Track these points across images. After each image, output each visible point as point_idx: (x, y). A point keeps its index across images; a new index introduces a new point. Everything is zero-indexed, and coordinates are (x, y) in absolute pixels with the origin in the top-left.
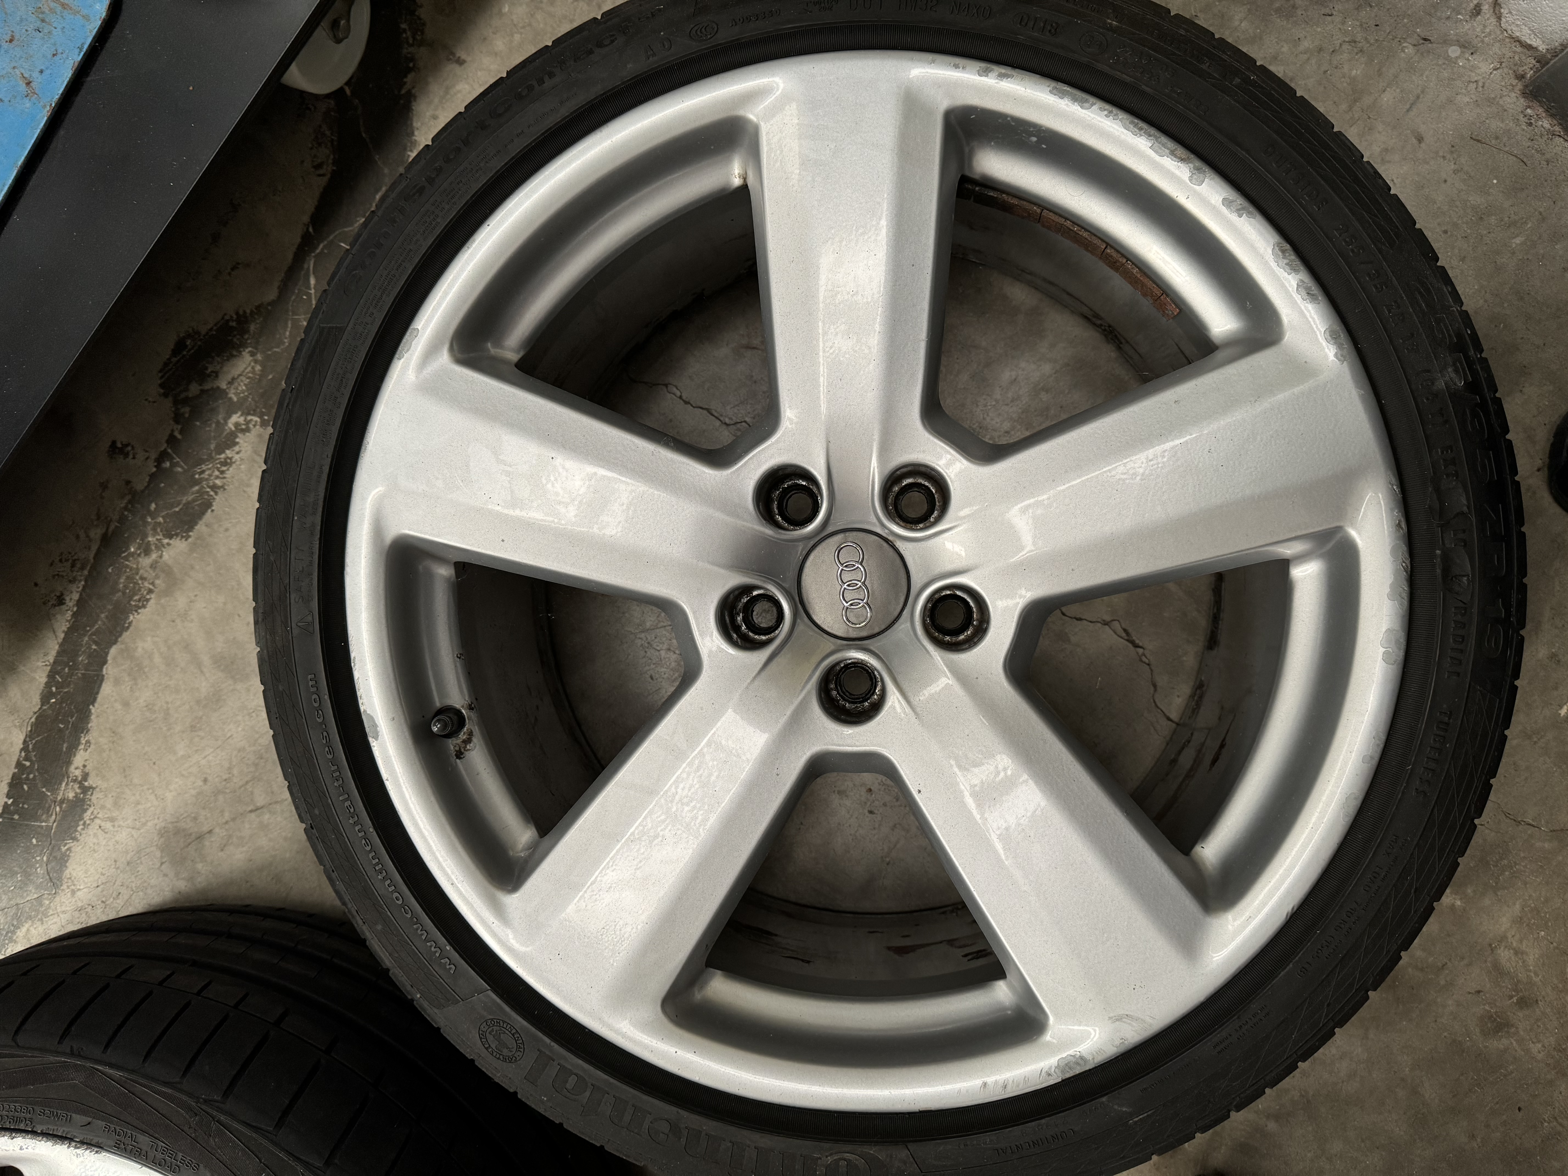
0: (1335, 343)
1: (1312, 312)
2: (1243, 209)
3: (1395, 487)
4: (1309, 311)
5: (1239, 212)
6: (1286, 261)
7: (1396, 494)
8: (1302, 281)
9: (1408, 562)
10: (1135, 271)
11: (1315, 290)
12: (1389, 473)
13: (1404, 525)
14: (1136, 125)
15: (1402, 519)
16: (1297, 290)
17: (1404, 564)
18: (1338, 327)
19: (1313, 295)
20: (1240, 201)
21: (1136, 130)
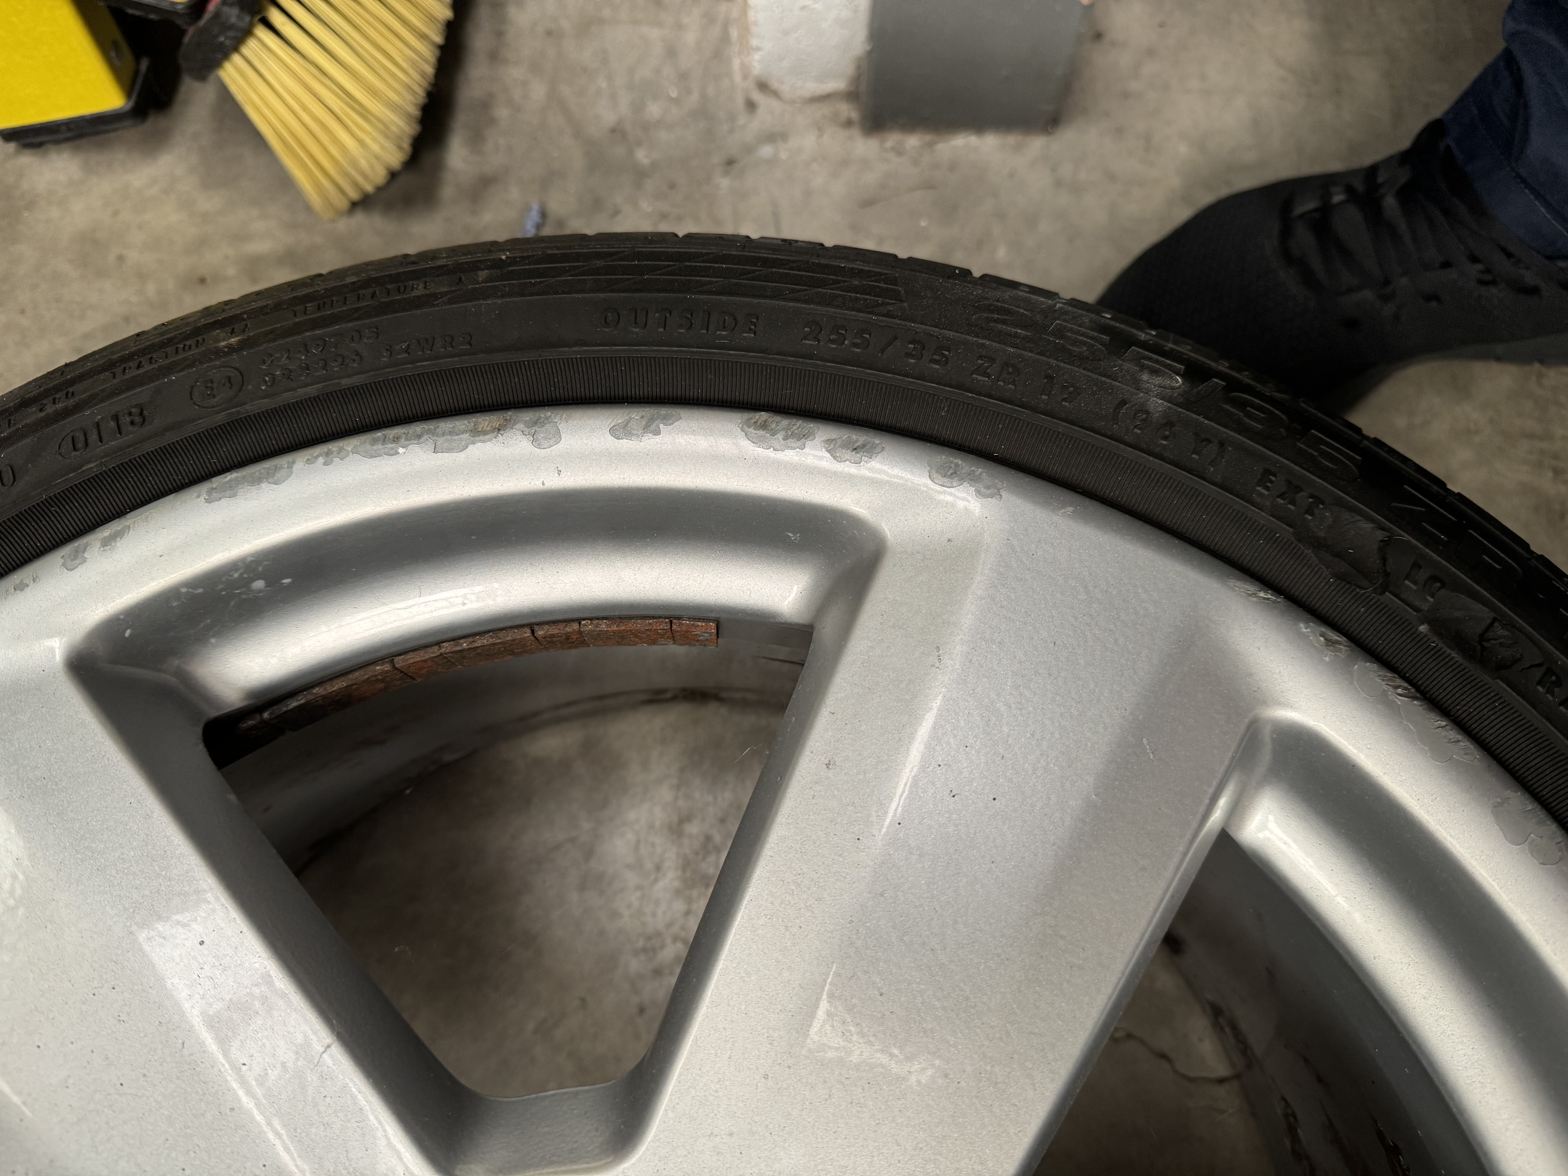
0: (962, 480)
1: (885, 468)
2: (652, 420)
3: (1262, 594)
4: (880, 472)
5: (649, 428)
6: (780, 436)
7: (1274, 602)
8: (829, 441)
9: (1399, 682)
10: (603, 626)
11: (859, 437)
12: (1232, 582)
13: (1335, 636)
14: (384, 440)
15: (1323, 629)
16: (835, 458)
17: (1400, 691)
18: (943, 457)
19: (864, 446)
20: (636, 415)
21: (390, 446)
